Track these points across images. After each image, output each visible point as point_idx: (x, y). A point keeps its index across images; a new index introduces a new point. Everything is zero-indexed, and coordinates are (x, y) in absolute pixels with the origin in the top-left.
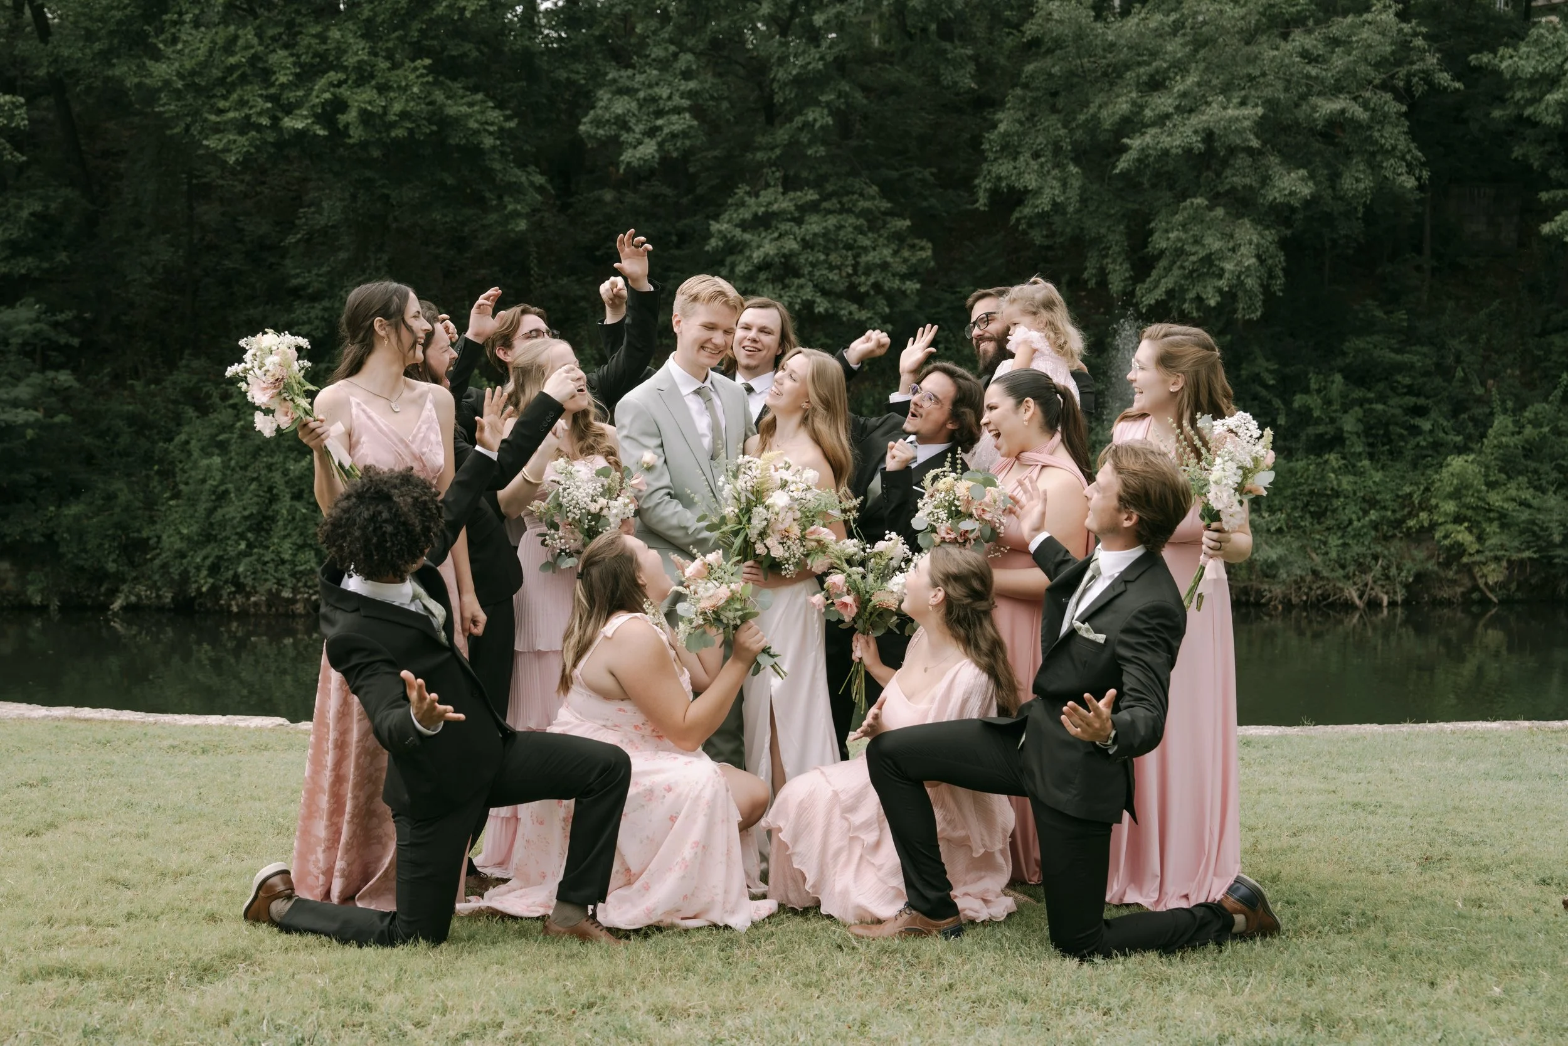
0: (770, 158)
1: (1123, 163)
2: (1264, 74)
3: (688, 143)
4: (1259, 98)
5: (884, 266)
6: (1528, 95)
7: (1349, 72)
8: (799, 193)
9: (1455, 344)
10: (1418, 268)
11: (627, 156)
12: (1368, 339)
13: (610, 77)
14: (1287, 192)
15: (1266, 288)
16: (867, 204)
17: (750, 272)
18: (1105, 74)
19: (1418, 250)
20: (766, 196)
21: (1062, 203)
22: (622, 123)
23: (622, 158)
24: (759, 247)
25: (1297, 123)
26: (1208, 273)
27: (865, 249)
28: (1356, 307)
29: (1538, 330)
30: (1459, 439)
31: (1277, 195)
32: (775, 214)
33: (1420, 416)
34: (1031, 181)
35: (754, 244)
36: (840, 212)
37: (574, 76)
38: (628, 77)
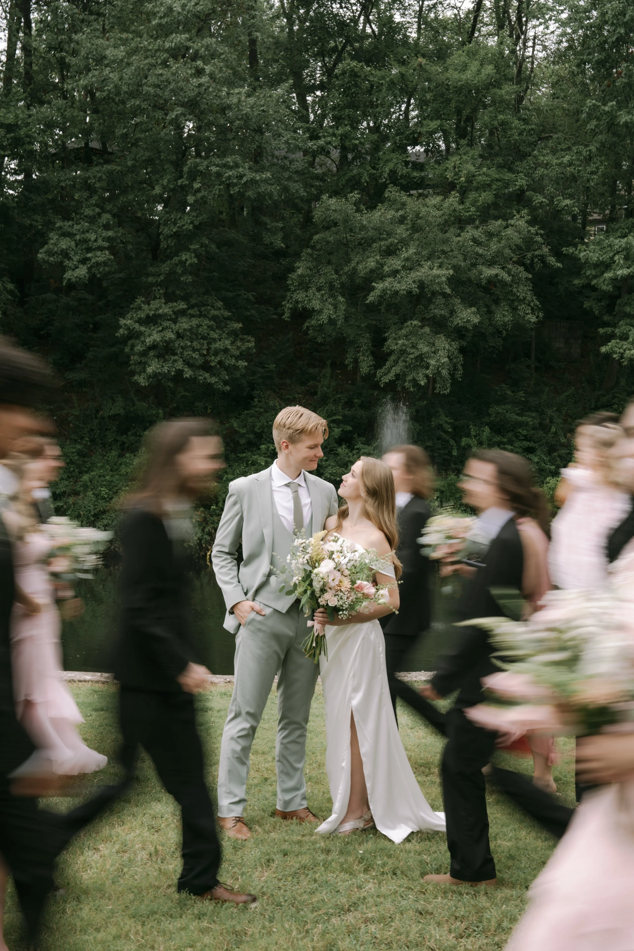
0: (157, 281)
1: (371, 298)
2: (452, 251)
3: (107, 269)
4: (449, 264)
5: (226, 351)
6: (594, 273)
7: (499, 253)
8: (175, 304)
9: (550, 412)
10: (528, 367)
11: (68, 275)
12: (503, 407)
13: (58, 225)
14: (465, 320)
15: (452, 375)
16: (216, 313)
17: (143, 350)
18: (360, 244)
19: (528, 355)
20: (155, 304)
21: (334, 319)
22: (65, 254)
23: (65, 276)
24: (150, 335)
25: (470, 280)
26: (419, 365)
27: (214, 340)
28: (496, 388)
29: (593, 406)
30: (553, 467)
31: (460, 322)
32: (160, 316)
33: (531, 453)
34: (316, 304)
35: (147, 333)
36: (200, 316)
37: (34, 223)
38: (69, 226)
